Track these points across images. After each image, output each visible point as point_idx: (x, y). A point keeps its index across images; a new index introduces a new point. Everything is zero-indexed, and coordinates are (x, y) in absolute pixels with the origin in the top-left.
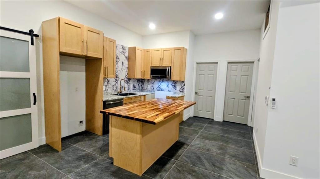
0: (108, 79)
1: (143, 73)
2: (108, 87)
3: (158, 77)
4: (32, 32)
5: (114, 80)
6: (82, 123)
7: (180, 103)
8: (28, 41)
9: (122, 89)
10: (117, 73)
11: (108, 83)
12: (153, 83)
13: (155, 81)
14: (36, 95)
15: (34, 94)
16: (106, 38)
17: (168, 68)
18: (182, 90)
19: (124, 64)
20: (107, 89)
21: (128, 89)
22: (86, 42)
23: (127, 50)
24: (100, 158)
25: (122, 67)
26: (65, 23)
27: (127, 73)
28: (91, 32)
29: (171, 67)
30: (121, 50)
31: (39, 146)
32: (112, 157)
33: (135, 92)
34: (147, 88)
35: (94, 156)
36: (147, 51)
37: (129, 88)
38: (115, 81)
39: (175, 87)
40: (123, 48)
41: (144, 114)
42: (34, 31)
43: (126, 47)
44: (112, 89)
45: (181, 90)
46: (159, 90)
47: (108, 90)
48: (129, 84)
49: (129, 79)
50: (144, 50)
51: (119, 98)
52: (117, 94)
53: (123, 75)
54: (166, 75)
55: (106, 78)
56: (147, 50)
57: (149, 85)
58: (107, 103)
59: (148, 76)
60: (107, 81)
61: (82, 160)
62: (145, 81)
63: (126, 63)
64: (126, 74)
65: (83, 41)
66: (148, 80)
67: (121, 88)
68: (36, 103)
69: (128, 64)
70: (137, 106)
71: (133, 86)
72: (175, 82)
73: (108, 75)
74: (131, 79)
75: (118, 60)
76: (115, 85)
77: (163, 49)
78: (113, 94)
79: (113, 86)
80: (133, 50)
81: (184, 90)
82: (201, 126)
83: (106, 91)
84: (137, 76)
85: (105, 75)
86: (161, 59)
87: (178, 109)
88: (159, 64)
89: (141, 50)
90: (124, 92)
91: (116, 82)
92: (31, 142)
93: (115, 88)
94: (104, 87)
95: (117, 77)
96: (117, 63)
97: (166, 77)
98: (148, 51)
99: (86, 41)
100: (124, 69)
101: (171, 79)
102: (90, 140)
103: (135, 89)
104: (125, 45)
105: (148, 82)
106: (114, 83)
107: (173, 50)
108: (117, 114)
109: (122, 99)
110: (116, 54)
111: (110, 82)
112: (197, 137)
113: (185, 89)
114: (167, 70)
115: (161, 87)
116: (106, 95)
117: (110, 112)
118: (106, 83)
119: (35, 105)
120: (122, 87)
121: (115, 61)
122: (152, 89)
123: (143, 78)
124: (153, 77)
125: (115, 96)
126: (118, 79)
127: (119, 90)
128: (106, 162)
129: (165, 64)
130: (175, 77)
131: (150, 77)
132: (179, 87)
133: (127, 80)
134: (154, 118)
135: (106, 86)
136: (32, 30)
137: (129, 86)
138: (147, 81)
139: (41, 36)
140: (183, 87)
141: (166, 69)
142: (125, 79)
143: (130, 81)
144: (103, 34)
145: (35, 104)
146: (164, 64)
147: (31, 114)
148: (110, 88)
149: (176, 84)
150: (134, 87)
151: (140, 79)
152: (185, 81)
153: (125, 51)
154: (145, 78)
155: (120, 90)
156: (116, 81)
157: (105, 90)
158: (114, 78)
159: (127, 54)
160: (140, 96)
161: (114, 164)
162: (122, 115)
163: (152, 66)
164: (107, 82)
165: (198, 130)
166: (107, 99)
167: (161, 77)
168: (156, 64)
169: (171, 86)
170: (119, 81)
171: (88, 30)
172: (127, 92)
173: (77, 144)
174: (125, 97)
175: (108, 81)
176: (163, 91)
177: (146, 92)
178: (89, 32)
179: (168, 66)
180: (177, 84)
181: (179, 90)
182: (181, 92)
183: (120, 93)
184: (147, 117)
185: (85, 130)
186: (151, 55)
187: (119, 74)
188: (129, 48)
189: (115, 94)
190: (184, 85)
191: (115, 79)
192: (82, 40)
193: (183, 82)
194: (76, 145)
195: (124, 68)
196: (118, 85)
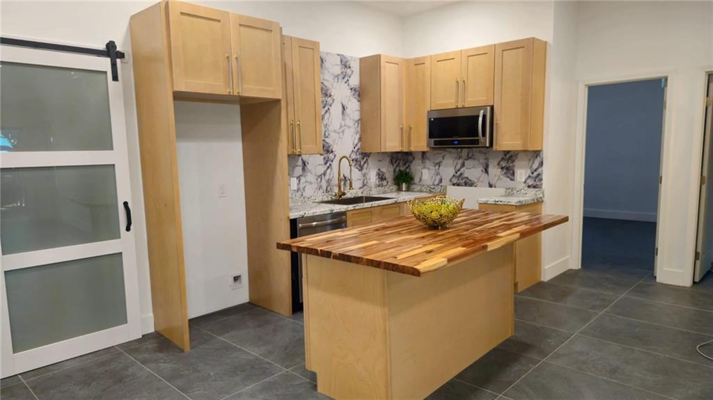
0: (304, 159)
1: (406, 133)
2: (306, 182)
3: (452, 143)
4: (113, 47)
5: (320, 159)
6: (240, 283)
7: (510, 220)
8: (106, 73)
9: (345, 184)
10: (327, 140)
11: (303, 169)
12: (439, 164)
13: (443, 157)
14: (130, 205)
15: (126, 204)
16: (291, 37)
17: (482, 112)
18: (535, 181)
19: (347, 111)
20: (302, 186)
21: (364, 185)
22: (237, 58)
23: (356, 66)
24: (281, 370)
25: (343, 119)
26: (182, 13)
27: (358, 136)
28: (247, 29)
29: (492, 108)
30: (338, 70)
31: (143, 336)
32: (313, 370)
33: (384, 193)
34: (420, 180)
35: (268, 366)
36: (416, 65)
37: (366, 180)
38: (322, 162)
39: (509, 172)
40: (341, 62)
41: (392, 250)
42: (116, 44)
43: (352, 57)
44: (315, 186)
45: (530, 182)
46: (458, 185)
47: (306, 189)
48: (364, 171)
49: (366, 155)
50: (407, 61)
51: (335, 211)
52: (330, 199)
53: (345, 142)
54: (477, 136)
55: (299, 155)
56: (416, 59)
57: (425, 172)
58: (300, 225)
59: (421, 142)
60: (300, 163)
61: (238, 375)
62: (414, 158)
63: (354, 106)
64: (356, 142)
65: (228, 57)
66: (424, 153)
67: (342, 183)
68: (132, 227)
69: (362, 110)
70: (377, 230)
71: (378, 174)
72: (511, 156)
73: (302, 146)
74: (371, 153)
75: (329, 100)
76: (324, 174)
77: (466, 50)
78: (319, 199)
79: (319, 176)
80: (371, 66)
81: (541, 180)
82: (603, 300)
83: (300, 193)
84: (388, 144)
85: (294, 147)
86: (461, 86)
87: (501, 237)
88: (453, 101)
89: (397, 64)
90: (350, 194)
91: (328, 165)
92: (126, 325)
93: (324, 184)
94: (294, 181)
95: (328, 151)
96: (326, 108)
97: (477, 142)
98: (419, 63)
99: (236, 56)
100: (349, 127)
101: (495, 147)
102: (259, 326)
103: (385, 183)
104: (348, 53)
105: (423, 162)
106: (321, 169)
107: (499, 51)
108: (319, 249)
109: (344, 213)
110: (322, 83)
111: (309, 167)
112: (581, 332)
113: (544, 177)
114: (480, 119)
115: (466, 175)
116: (299, 203)
117: (302, 246)
118: (298, 170)
119: (128, 233)
120: (345, 178)
121: (319, 105)
122: (436, 182)
123: (405, 150)
124: (436, 143)
125: (324, 205)
126: (331, 156)
127: (336, 190)
128: (298, 383)
129: (474, 99)
130: (507, 139)
131: (428, 146)
132: (523, 171)
133: (359, 157)
134: (419, 259)
135: (299, 178)
136: (114, 42)
137: (364, 175)
138: (420, 156)
139: (129, 55)
140: (536, 170)
141: (478, 116)
142: (354, 156)
143: (369, 161)
144: (281, 28)
145: (128, 229)
146: (469, 99)
147: (121, 253)
148: (311, 183)
149: (513, 161)
150: (381, 177)
151: (398, 153)
152: (544, 149)
153: (349, 71)
154: (413, 149)
155: (340, 188)
156: (326, 164)
157: (296, 188)
158: (321, 155)
159: (355, 81)
160: (396, 203)
161: (320, 389)
162: (333, 252)
163: (432, 109)
164: (301, 168)
165: (590, 310)
166: (302, 213)
167: (460, 142)
168: (446, 100)
169: (495, 171)
170: (334, 162)
171: (240, 25)
172: (360, 195)
173: (227, 335)
174: (351, 207)
175: (304, 163)
176: (471, 185)
177: (418, 191)
178: (242, 28)
179: (484, 107)
180: (516, 163)
181: (525, 182)
182: (529, 187)
183: (340, 197)
184: (400, 257)
185: (248, 301)
186: (428, 74)
187: (334, 141)
188: (360, 59)
189: (326, 199)
190: (541, 164)
191: (322, 157)
192: (227, 55)
193: (537, 154)
194: (225, 338)
195: (349, 122)
196: (333, 174)
